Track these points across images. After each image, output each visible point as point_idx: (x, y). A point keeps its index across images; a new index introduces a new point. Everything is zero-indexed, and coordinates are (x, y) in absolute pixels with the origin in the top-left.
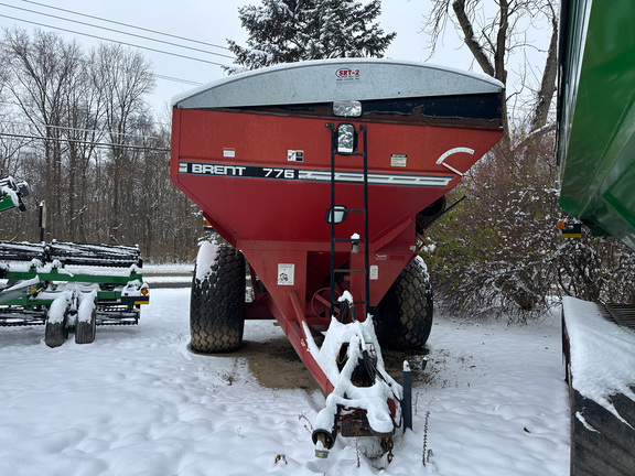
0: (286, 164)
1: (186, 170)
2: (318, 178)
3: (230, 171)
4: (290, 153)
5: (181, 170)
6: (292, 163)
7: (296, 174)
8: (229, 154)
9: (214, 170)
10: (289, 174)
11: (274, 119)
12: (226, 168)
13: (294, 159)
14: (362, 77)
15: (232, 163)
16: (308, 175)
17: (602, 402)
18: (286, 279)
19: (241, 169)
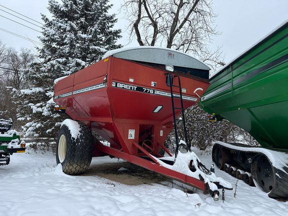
0: (151, 87)
1: (115, 85)
2: (161, 94)
3: (131, 88)
4: (152, 83)
5: (113, 85)
6: (153, 87)
7: (154, 92)
8: (131, 80)
9: (125, 86)
10: (151, 91)
11: (148, 68)
12: (130, 86)
13: (153, 85)
14: (175, 57)
15: (132, 84)
16: (157, 92)
17: (282, 169)
18: (131, 136)
19: (135, 87)
